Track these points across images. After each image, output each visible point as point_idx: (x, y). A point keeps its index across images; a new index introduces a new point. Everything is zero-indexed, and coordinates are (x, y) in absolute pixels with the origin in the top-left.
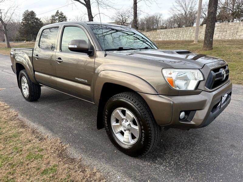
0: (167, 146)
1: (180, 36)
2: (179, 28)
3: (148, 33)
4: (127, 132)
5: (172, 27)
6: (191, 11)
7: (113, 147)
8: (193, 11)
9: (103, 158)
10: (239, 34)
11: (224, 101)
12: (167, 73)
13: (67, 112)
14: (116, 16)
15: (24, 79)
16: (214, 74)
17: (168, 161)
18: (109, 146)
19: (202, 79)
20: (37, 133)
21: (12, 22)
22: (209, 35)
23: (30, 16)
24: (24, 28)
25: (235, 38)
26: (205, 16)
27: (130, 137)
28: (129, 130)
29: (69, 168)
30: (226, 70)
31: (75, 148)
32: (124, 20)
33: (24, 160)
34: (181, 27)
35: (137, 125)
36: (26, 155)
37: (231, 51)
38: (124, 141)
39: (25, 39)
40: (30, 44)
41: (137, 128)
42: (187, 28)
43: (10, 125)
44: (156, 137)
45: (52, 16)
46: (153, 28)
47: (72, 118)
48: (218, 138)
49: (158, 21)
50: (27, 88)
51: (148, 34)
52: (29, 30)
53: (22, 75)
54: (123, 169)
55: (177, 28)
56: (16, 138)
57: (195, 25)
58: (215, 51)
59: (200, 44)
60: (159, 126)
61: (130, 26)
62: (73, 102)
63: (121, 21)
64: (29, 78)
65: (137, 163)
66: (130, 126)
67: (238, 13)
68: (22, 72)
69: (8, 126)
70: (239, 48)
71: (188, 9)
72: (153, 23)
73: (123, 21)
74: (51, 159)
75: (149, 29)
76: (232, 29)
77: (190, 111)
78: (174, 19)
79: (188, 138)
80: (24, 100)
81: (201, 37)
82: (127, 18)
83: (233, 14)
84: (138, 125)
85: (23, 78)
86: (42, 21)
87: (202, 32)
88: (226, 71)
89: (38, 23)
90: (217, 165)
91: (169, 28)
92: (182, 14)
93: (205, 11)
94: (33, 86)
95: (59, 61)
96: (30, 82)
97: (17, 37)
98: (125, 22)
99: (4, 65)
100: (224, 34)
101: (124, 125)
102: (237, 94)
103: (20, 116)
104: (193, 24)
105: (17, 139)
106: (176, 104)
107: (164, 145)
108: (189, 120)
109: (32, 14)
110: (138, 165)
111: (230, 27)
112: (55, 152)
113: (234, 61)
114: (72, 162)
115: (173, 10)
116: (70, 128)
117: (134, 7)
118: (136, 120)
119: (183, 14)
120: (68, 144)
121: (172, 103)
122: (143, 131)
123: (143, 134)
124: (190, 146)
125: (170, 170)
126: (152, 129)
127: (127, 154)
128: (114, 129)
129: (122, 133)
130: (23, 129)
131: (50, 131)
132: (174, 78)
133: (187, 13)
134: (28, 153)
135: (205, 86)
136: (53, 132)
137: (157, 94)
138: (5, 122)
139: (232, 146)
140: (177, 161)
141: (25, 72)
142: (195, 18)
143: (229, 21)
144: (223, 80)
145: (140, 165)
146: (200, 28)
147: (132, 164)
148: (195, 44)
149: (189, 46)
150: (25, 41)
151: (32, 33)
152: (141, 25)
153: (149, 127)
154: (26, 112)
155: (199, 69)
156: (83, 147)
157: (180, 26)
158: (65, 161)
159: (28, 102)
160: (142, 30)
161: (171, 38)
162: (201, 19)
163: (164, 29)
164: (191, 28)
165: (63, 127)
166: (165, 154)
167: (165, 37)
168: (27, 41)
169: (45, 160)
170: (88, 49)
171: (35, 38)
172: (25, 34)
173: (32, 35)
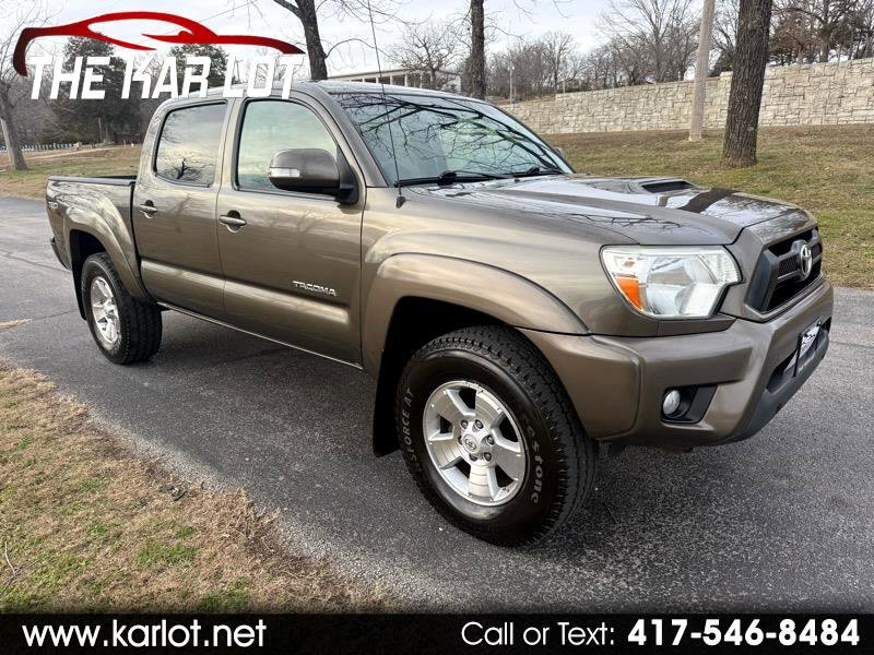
0: (615, 509)
1: (639, 115)
2: (636, 88)
3: (522, 105)
4: (482, 462)
5: (608, 83)
6: (675, 25)
7: (433, 515)
8: (684, 22)
9: (402, 553)
10: (850, 104)
11: (806, 350)
12: (619, 261)
13: (261, 397)
14: (406, 47)
15: (103, 287)
16: (774, 260)
17: (621, 558)
18: (418, 512)
19: (734, 278)
20: (165, 474)
22: (743, 111)
23: (91, 52)
25: (834, 123)
26: (725, 42)
27: (491, 480)
28: (487, 455)
29: (291, 591)
30: (812, 243)
31: (303, 520)
32: (434, 59)
33: (134, 566)
34: (639, 83)
35: (515, 440)
36: (137, 549)
37: (821, 168)
38: (470, 494)
39: (77, 136)
40: (96, 155)
41: (516, 448)
42: (663, 86)
43: (65, 451)
44: (583, 479)
45: (174, 52)
46: (540, 87)
47: (280, 421)
48: (788, 476)
49: (559, 63)
50: (112, 317)
51: (522, 110)
53: (95, 272)
54: (473, 587)
55: (628, 88)
56: (94, 492)
57: (690, 75)
58: (767, 170)
59: (712, 144)
60: (593, 440)
61: (458, 82)
62: (275, 363)
63: (424, 65)
64: (120, 283)
65: (517, 567)
66: (493, 443)
67: (844, 27)
68: (94, 260)
69: (59, 454)
70: (851, 157)
71: (666, 18)
72: (539, 69)
73: (430, 65)
74: (225, 561)
75: (526, 93)
76: (825, 86)
77: (696, 387)
78: (614, 54)
79: (684, 478)
80: (102, 360)
81: (712, 118)
82: (445, 52)
83: (825, 32)
84: (519, 438)
85: (97, 282)
87: (718, 101)
88: (812, 248)
90: (786, 566)
91: (598, 89)
92: (644, 34)
93: (726, 24)
94: (136, 312)
95: (231, 224)
96: (122, 297)
97: (48, 131)
98: (437, 69)
99: (12, 237)
100: (794, 105)
101: (470, 439)
102: (848, 321)
103: (96, 418)
104: (683, 71)
105: (98, 495)
106: (650, 364)
107: (604, 504)
108: (693, 417)
109: (99, 44)
110: (523, 573)
111: (816, 80)
112: (234, 537)
113: (833, 206)
114: (297, 570)
115: (611, 22)
116: (277, 454)
117: (473, 16)
118: (512, 422)
119: (648, 36)
120: (278, 510)
121: (636, 361)
122: (538, 458)
123: (538, 468)
124: (694, 504)
125: (631, 589)
126: (569, 450)
127: (480, 538)
128: (434, 454)
129: (463, 467)
130: (115, 463)
131: (208, 468)
132: (642, 279)
133: (661, 31)
134: (142, 544)
135: (746, 301)
136: (220, 469)
137: (584, 333)
138: (49, 439)
139: (836, 502)
140: (653, 556)
141: (106, 260)
142: (690, 48)
143: (811, 59)
144: (803, 279)
145: (528, 575)
146: (710, 85)
147: (501, 569)
148: (692, 146)
149: (671, 154)
150: (77, 145)
151: (100, 116)
152: (496, 78)
153: (558, 444)
154: (116, 404)
155: (724, 246)
156: (328, 516)
157: (635, 80)
158: (274, 565)
159: (119, 367)
160: (498, 95)
161: (604, 124)
162: (711, 52)
163: (578, 90)
164: (675, 85)
165: (250, 452)
166: (611, 534)
167: (585, 121)
168: (85, 142)
169: (204, 563)
170: (338, 182)
171: (115, 133)
172: (77, 119)
173: (103, 122)
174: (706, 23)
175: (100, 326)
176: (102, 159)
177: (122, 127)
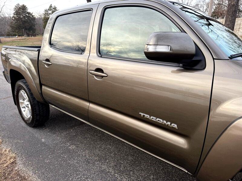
21: (2, 16)
23: (21, 10)
24: (16, 23)
39: (17, 34)
40: (22, 39)
45: (45, 10)
50: (28, 107)
52: (21, 24)
53: (20, 88)
68: (20, 83)
85: (22, 92)
86: (34, 16)
89: (30, 17)
96: (32, 100)
97: (8, 32)
109: (24, 8)
141: (25, 83)
150: (17, 36)
151: (24, 28)
168: (19, 36)
171: (28, 33)
172: (17, 29)
173: (24, 30)
174: (211, 4)
175: (22, 110)
176: (24, 41)
177: (30, 31)
